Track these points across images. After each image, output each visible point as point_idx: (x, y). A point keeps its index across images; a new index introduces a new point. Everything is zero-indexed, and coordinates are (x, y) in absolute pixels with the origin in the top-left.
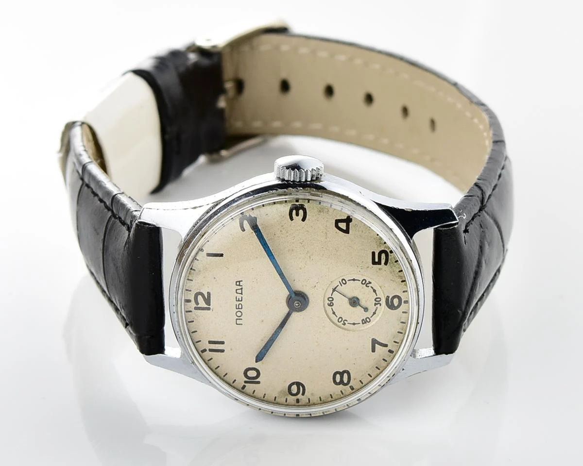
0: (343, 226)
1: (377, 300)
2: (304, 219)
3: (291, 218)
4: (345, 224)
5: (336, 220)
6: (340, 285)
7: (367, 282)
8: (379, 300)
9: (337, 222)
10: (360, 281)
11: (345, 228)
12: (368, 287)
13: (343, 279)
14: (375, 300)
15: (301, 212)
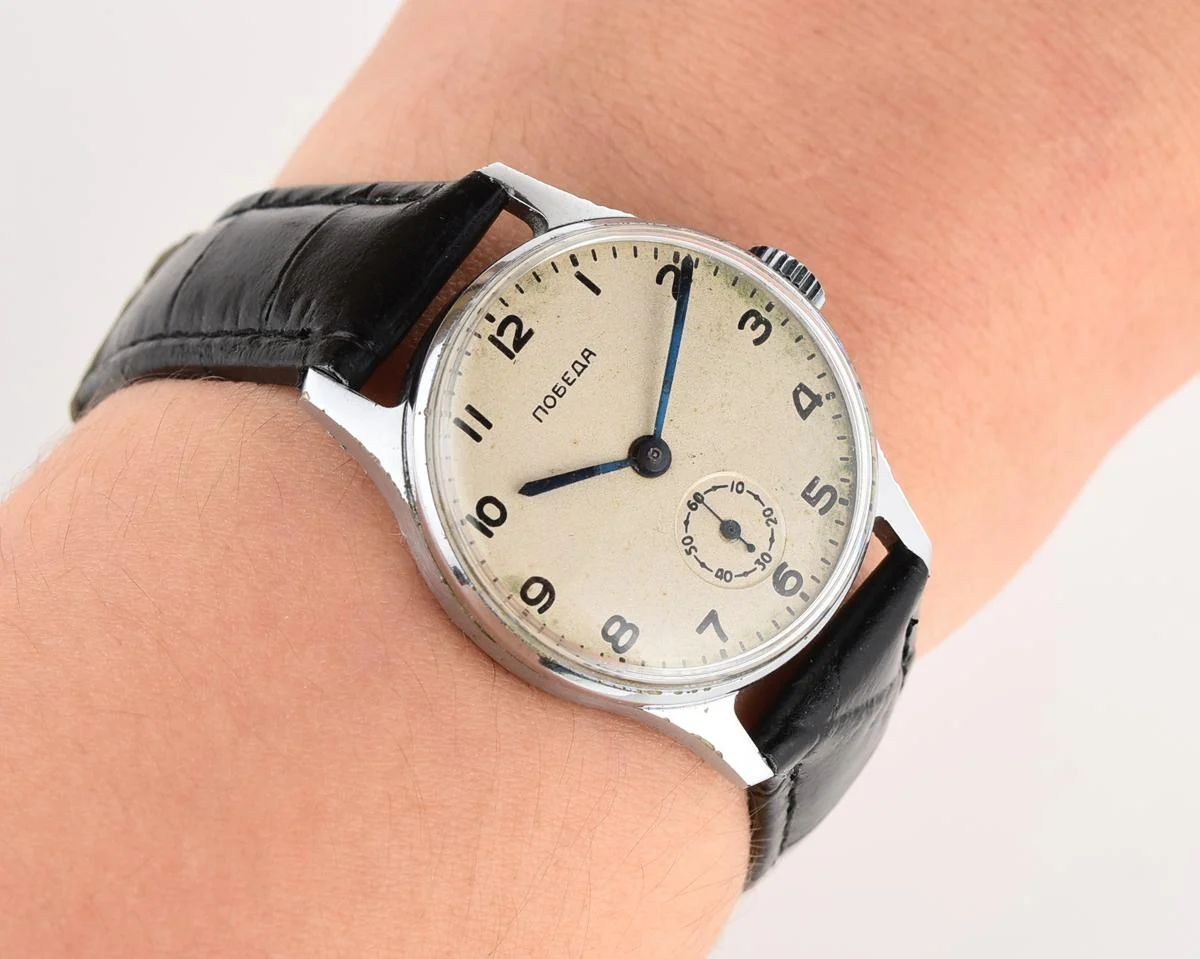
0: (805, 401)
1: (765, 557)
2: (758, 342)
3: (741, 326)
4: (810, 401)
5: (801, 385)
6: (730, 487)
7: (772, 517)
8: (768, 559)
9: (802, 388)
10: (763, 505)
11: (804, 407)
12: (769, 525)
13: (741, 483)
14: (762, 556)
15: (762, 328)
